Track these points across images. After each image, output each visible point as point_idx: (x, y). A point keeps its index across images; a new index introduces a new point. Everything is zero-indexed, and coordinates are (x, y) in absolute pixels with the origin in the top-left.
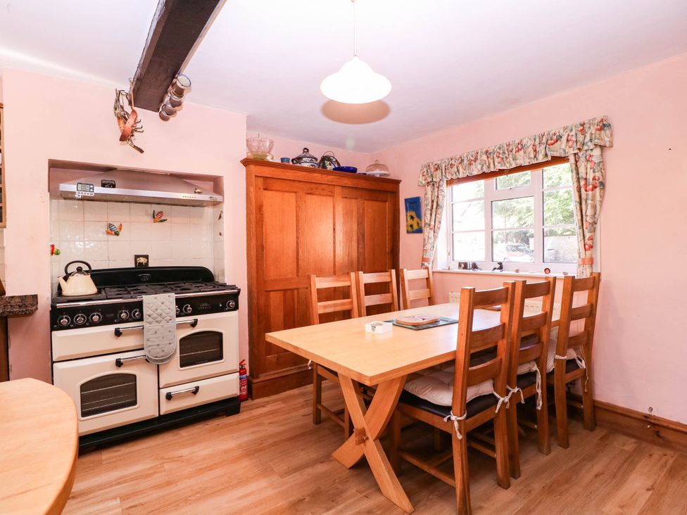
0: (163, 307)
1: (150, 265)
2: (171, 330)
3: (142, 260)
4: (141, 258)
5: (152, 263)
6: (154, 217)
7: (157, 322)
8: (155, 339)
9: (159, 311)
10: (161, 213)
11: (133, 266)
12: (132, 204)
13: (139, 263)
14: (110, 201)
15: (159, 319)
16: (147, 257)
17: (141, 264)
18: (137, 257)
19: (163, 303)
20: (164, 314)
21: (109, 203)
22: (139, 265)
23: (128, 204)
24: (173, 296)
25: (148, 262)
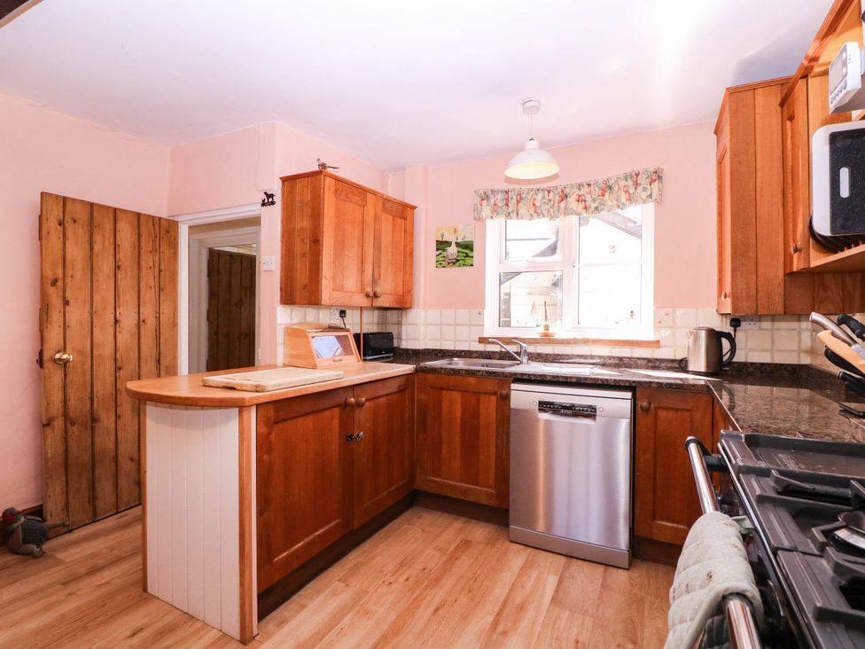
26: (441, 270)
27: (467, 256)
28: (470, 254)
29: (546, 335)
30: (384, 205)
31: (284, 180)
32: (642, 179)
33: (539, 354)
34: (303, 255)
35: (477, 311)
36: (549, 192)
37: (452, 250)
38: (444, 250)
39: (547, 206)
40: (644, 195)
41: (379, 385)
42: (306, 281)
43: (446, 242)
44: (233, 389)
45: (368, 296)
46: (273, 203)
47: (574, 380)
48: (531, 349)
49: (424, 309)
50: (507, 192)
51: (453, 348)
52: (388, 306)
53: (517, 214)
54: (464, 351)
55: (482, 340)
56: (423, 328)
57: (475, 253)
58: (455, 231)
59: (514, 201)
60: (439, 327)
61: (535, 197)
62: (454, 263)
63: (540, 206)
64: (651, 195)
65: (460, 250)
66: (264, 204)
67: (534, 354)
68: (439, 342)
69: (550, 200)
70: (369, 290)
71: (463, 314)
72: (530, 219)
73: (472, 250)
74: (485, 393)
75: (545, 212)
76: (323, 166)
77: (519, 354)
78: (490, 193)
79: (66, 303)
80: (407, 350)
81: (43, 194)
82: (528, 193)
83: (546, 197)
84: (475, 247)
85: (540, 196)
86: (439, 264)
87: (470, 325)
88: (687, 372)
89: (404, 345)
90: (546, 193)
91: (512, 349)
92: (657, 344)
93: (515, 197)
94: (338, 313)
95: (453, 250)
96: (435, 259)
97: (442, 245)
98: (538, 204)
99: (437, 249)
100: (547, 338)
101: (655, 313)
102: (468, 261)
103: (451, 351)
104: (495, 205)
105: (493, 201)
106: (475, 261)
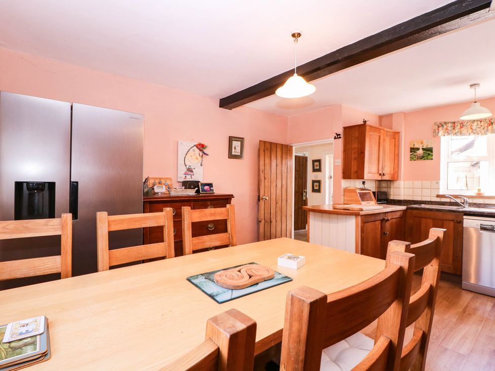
26: (413, 162)
27: (429, 154)
28: (431, 154)
29: (479, 194)
30: (387, 133)
31: (345, 128)
33: (475, 204)
34: (355, 159)
35: (436, 182)
36: (481, 122)
38: (415, 152)
39: (480, 129)
41: (393, 213)
42: (356, 170)
43: (416, 148)
45: (380, 175)
46: (340, 138)
48: (470, 201)
49: (404, 180)
50: (454, 123)
51: (420, 200)
52: (387, 179)
53: (461, 133)
55: (438, 196)
56: (402, 190)
57: (434, 153)
58: (422, 143)
59: (459, 127)
60: (412, 190)
61: (472, 124)
62: (421, 158)
63: (476, 129)
65: (425, 152)
66: (335, 138)
67: (472, 203)
68: (412, 197)
69: (482, 126)
70: (380, 172)
71: (427, 184)
72: (469, 135)
73: (432, 152)
74: (446, 220)
75: (479, 133)
76: (365, 122)
77: (463, 203)
78: (443, 124)
79: (265, 179)
80: (394, 200)
81: (260, 141)
82: (467, 123)
83: (479, 124)
84: (434, 150)
85: (475, 123)
86: (412, 159)
87: (431, 189)
89: (392, 198)
90: (479, 122)
91: (458, 201)
93: (459, 125)
94: (362, 183)
95: (421, 152)
96: (409, 156)
97: (413, 150)
98: (474, 128)
99: (411, 152)
100: (480, 196)
102: (430, 157)
103: (420, 201)
104: (446, 129)
105: (445, 127)
106: (434, 157)
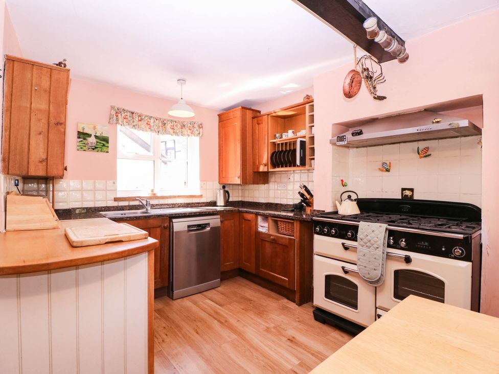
0: (373, 235)
1: (416, 197)
2: (377, 257)
3: (408, 193)
4: (407, 191)
5: (417, 197)
6: (419, 154)
7: (367, 246)
8: (363, 261)
9: (368, 237)
10: (427, 149)
11: (400, 197)
12: (402, 144)
13: (405, 195)
14: (385, 144)
15: (368, 244)
16: (412, 190)
17: (406, 196)
18: (403, 190)
19: (373, 231)
20: (372, 242)
21: (384, 146)
22: (405, 197)
23: (398, 145)
24: (385, 226)
25: (413, 194)
26: (82, 153)
27: (104, 145)
28: (106, 145)
29: (153, 194)
31: (10, 59)
32: (196, 126)
34: (40, 134)
35: (112, 181)
37: (92, 140)
38: (85, 139)
39: (157, 127)
40: (197, 132)
42: (43, 156)
43: (87, 134)
44: (120, 241)
47: (198, 214)
50: (132, 113)
53: (139, 127)
54: (103, 207)
55: (116, 199)
57: (110, 145)
58: (95, 128)
59: (137, 119)
60: (80, 193)
62: (93, 149)
64: (199, 133)
65: (98, 141)
69: (157, 124)
71: (100, 184)
73: (108, 143)
74: (154, 228)
78: (121, 110)
82: (145, 117)
83: (156, 122)
84: (110, 141)
85: (152, 120)
86: (81, 148)
87: (106, 190)
88: (217, 206)
90: (155, 120)
92: (201, 196)
93: (137, 117)
94: (14, 182)
96: (77, 144)
97: (83, 135)
98: (152, 125)
99: (79, 138)
101: (200, 184)
102: (105, 149)
104: (124, 118)
105: (123, 115)
106: (110, 150)
